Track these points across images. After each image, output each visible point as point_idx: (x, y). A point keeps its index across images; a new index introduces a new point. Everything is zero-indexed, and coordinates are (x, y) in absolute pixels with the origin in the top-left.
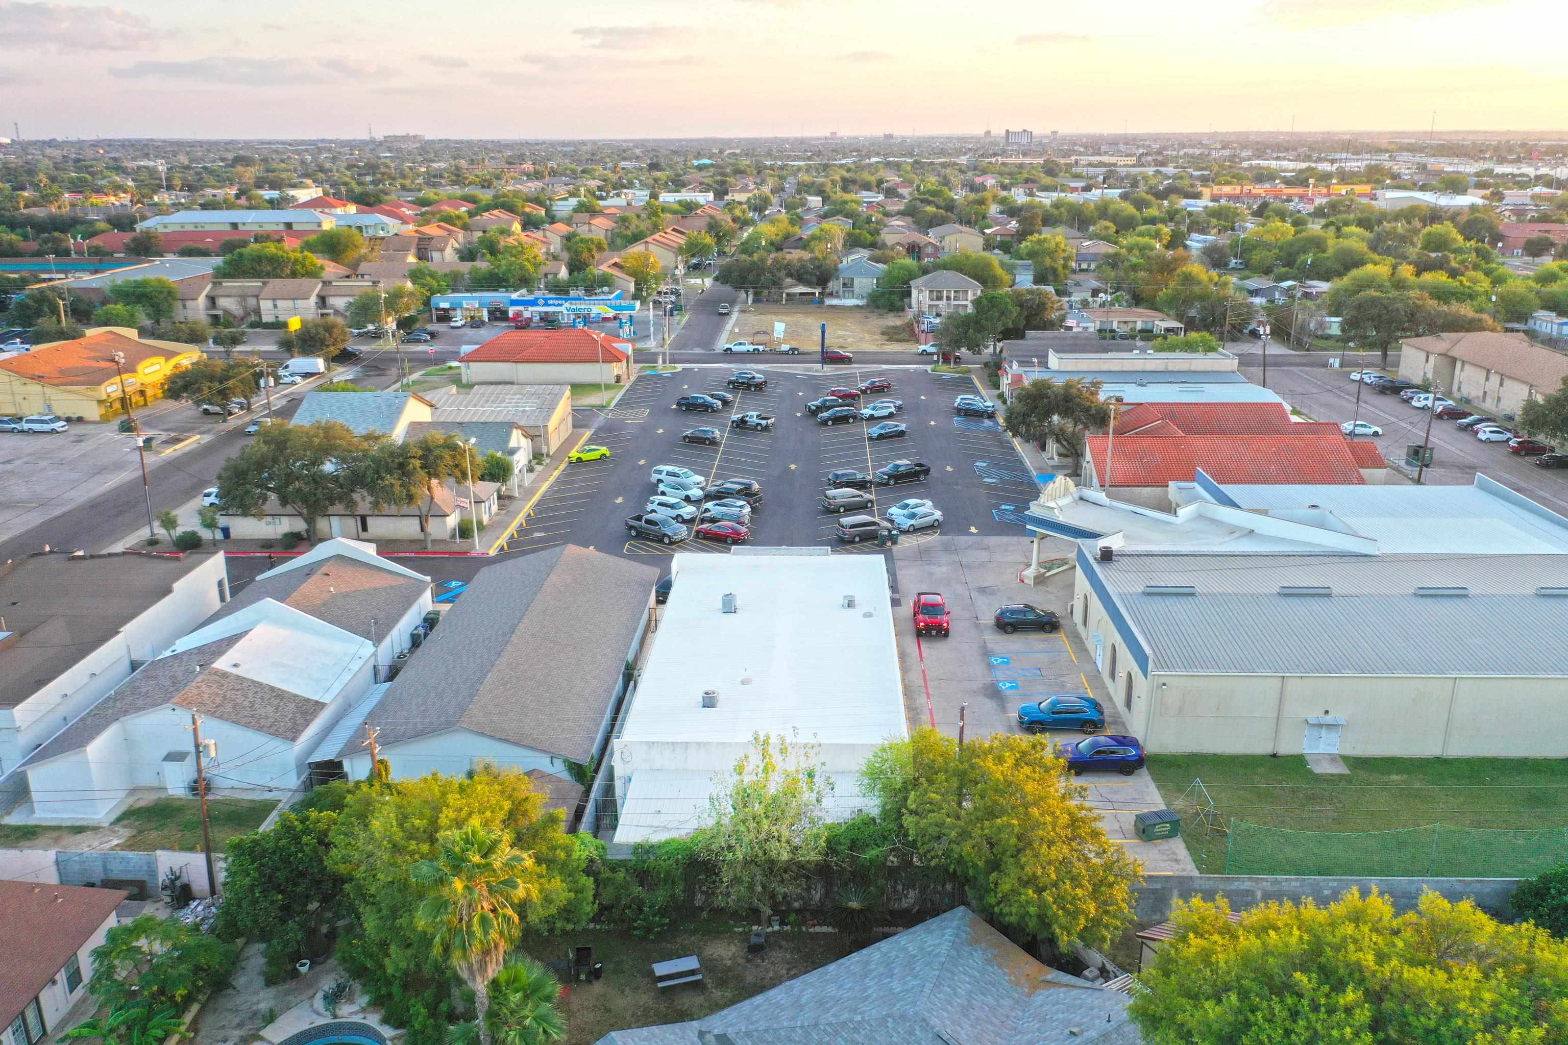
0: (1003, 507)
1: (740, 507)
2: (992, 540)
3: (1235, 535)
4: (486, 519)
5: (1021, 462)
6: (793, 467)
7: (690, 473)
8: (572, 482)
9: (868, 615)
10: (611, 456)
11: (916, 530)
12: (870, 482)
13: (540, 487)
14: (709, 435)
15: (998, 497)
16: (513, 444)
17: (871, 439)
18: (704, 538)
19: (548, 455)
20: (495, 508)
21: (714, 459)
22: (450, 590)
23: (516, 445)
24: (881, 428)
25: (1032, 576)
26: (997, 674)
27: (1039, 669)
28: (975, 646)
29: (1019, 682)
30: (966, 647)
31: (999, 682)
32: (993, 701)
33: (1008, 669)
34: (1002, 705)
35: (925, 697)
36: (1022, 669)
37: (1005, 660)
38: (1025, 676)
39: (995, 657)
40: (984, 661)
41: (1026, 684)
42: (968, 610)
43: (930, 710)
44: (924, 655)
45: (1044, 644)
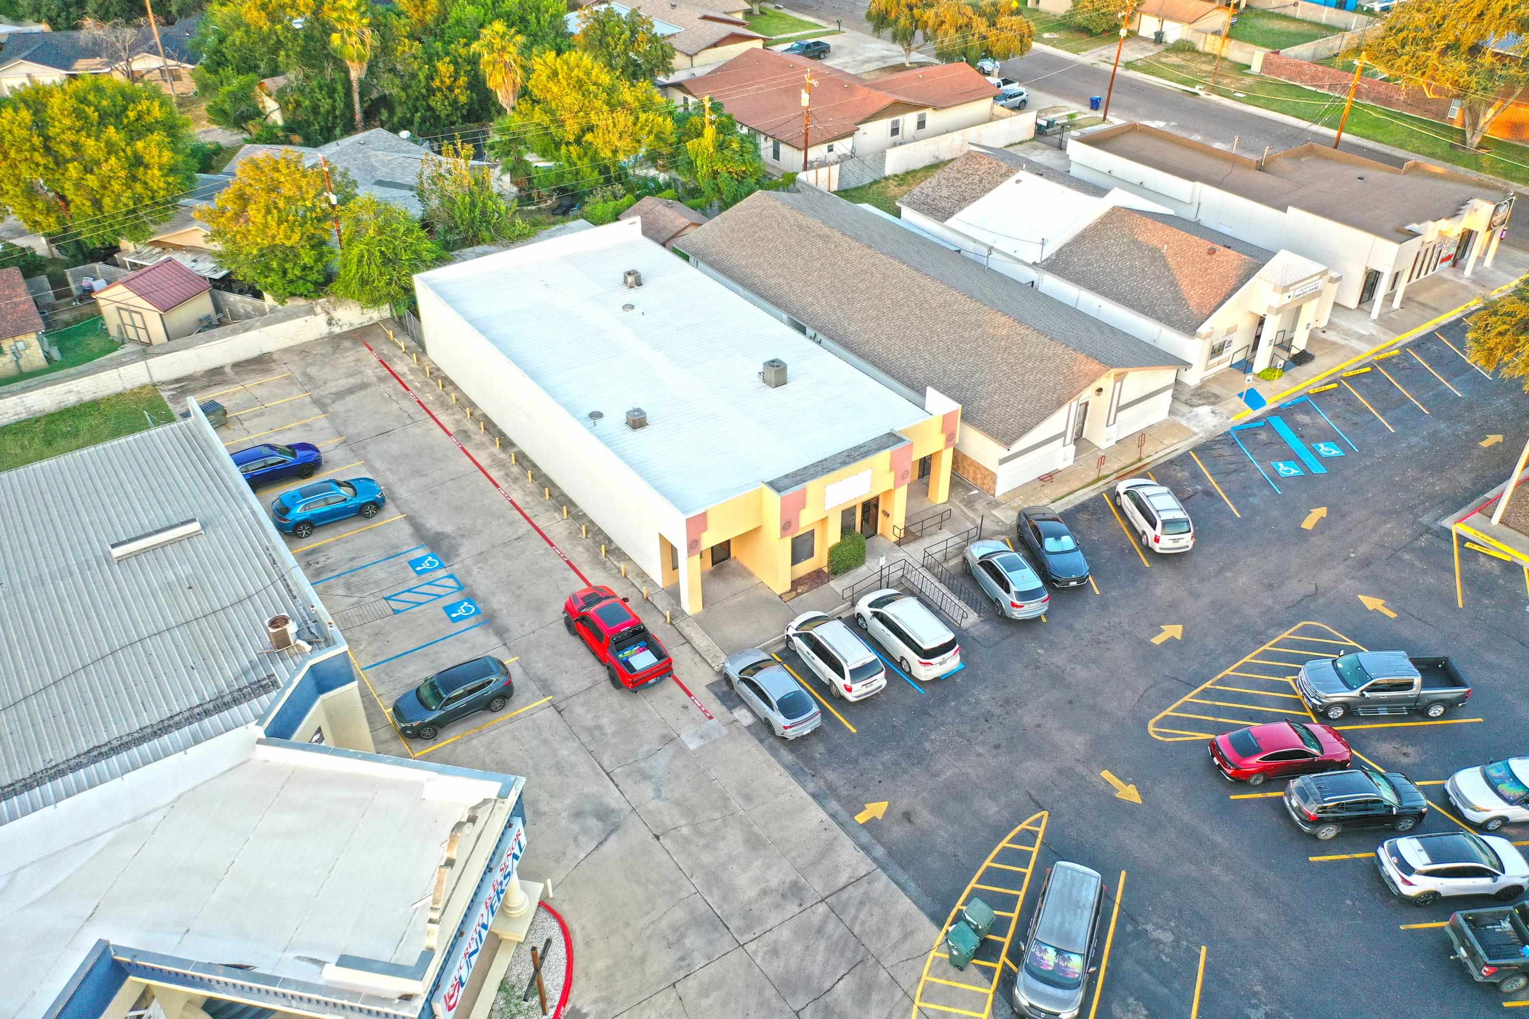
26: (451, 582)
27: (396, 612)
28: (516, 631)
29: (414, 574)
30: (527, 623)
31: (441, 566)
32: (432, 531)
33: (440, 596)
34: (418, 530)
35: (518, 503)
36: (420, 604)
37: (454, 615)
38: (409, 591)
39: (473, 618)
40: (484, 601)
41: (402, 575)
42: (589, 730)
43: (497, 486)
44: (573, 574)
45: (409, 676)
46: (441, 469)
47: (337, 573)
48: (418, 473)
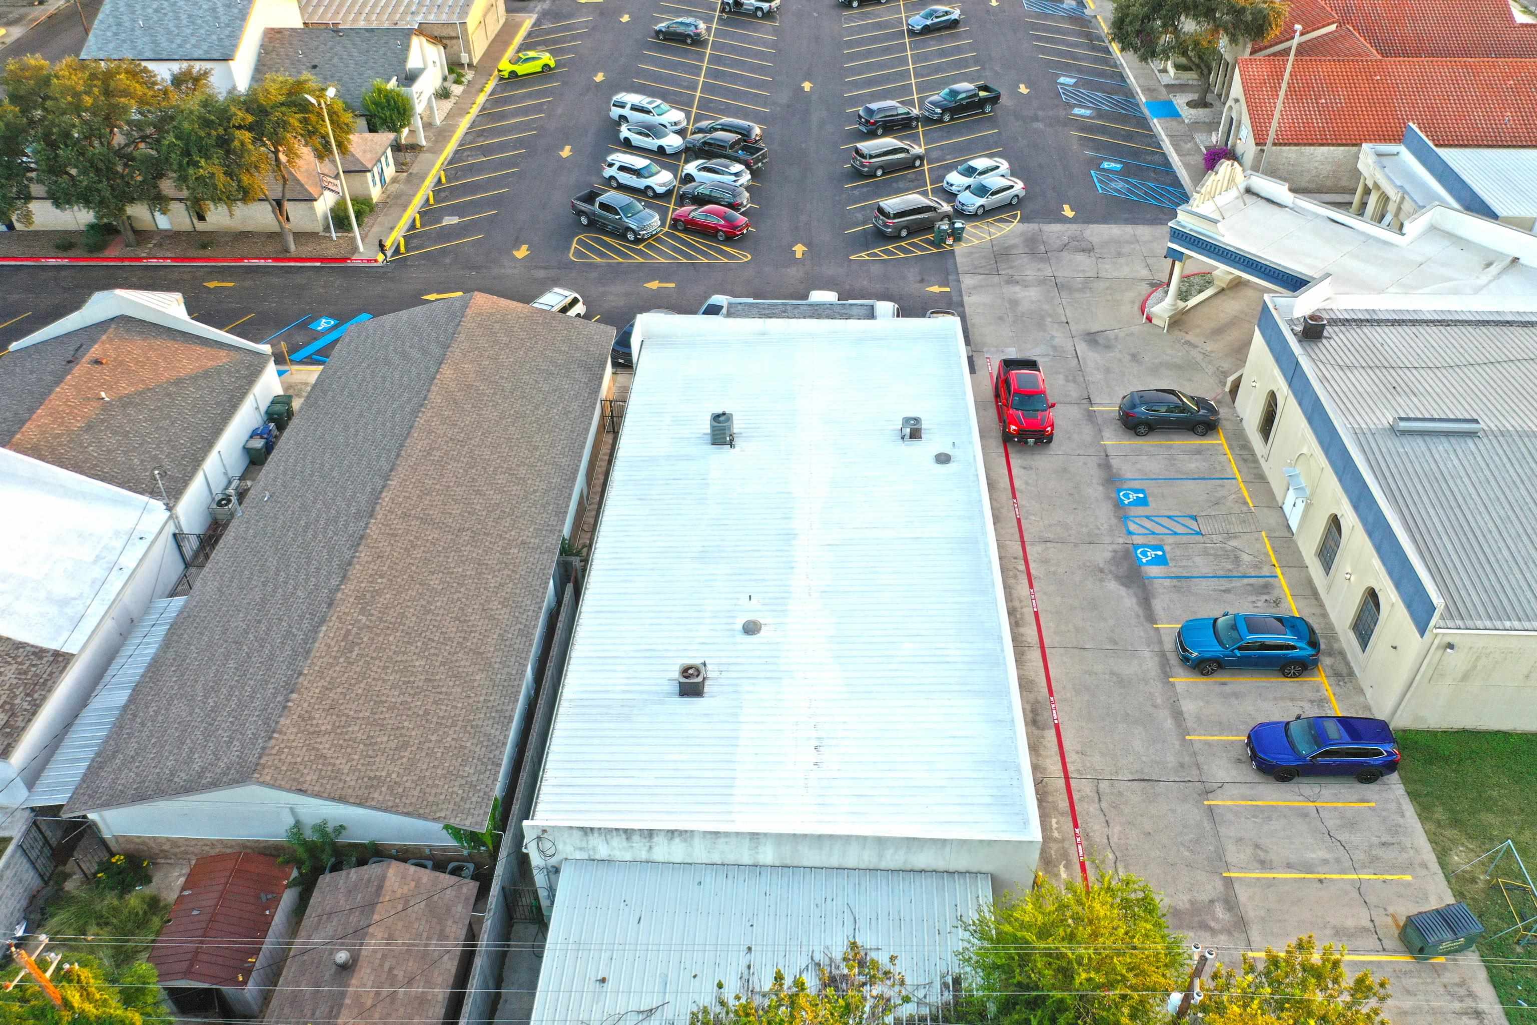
0: (1105, 165)
1: (736, 175)
2: (1098, 232)
3: (1494, 270)
4: (376, 193)
5: (1122, 77)
6: (807, 86)
7: (665, 106)
8: (503, 116)
9: (943, 459)
10: (558, 64)
11: (986, 213)
12: (917, 118)
13: (456, 126)
14: (691, 30)
15: (1098, 146)
16: (413, 62)
17: (912, 33)
18: (686, 230)
19: (470, 65)
20: (390, 171)
21: (697, 70)
22: (317, 336)
23: (420, 65)
24: (926, 17)
25: (1166, 316)
26: (1132, 527)
27: (1194, 518)
28: (1093, 462)
29: (1167, 548)
30: (1080, 464)
31: (1136, 546)
32: (1131, 591)
33: (1148, 517)
34: (1146, 601)
35: (1026, 582)
36: (1169, 517)
37: (1141, 495)
38: (1175, 533)
39: (1125, 487)
40: (1109, 498)
41: (1178, 553)
42: (1074, 381)
43: (1036, 614)
44: (1017, 484)
45: (1197, 460)
46: (1090, 673)
47: (1246, 581)
48: (1121, 682)
